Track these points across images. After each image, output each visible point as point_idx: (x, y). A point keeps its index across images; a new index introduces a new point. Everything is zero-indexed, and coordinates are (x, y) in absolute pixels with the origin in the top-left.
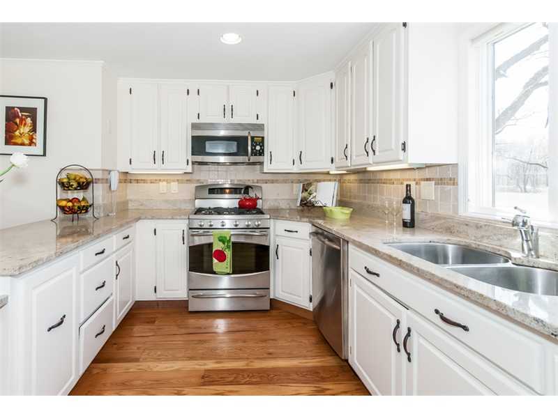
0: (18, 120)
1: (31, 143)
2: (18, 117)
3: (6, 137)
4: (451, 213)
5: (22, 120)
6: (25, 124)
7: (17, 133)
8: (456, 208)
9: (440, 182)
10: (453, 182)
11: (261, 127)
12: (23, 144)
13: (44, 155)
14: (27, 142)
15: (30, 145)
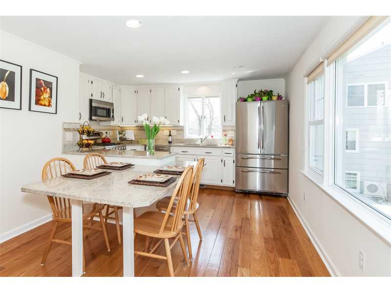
0: (42, 89)
1: (49, 105)
2: (43, 87)
3: (36, 99)
4: (181, 138)
5: (45, 89)
6: (46, 92)
7: (42, 97)
8: (183, 136)
9: (178, 130)
10: (182, 130)
11: (112, 104)
12: (45, 105)
13: (56, 113)
14: (47, 104)
15: (49, 106)
